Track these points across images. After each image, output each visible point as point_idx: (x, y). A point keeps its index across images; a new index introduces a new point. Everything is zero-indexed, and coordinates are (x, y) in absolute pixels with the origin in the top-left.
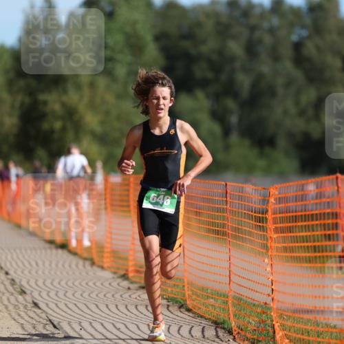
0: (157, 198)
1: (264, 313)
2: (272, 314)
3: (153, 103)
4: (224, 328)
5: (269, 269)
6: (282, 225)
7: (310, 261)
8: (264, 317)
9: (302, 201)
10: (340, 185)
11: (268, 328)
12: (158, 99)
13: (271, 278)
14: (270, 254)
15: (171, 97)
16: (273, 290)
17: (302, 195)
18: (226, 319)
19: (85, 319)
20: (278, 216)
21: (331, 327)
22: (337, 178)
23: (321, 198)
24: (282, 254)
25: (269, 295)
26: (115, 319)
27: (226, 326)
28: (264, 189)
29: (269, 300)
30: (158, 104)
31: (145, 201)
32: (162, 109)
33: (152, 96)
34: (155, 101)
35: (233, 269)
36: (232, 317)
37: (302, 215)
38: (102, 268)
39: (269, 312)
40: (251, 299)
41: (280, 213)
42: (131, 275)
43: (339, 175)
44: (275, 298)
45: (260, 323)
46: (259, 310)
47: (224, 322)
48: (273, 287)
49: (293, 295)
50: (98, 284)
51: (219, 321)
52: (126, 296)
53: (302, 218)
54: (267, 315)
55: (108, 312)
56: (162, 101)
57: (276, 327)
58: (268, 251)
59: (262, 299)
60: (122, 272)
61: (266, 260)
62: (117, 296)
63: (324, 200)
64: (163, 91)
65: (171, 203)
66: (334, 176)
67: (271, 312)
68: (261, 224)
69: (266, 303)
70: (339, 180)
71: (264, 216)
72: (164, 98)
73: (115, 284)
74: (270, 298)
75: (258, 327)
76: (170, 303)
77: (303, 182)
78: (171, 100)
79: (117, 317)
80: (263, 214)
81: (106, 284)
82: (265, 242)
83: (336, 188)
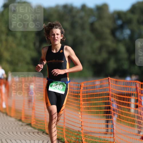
0: (56, 85)
1: (78, 135)
2: (82, 135)
3: (52, 37)
4: (62, 142)
5: (80, 117)
7: (98, 113)
8: (78, 137)
10: (110, 82)
11: (80, 141)
12: (54, 35)
13: (81, 120)
14: (81, 110)
15: (61, 34)
16: (82, 125)
18: (63, 137)
19: (3, 138)
21: (106, 141)
22: (109, 79)
23: (102, 87)
25: (80, 127)
26: (16, 138)
27: (62, 141)
28: (78, 83)
29: (80, 130)
30: (54, 38)
31: (50, 87)
32: (57, 40)
34: (53, 36)
35: (65, 117)
36: (65, 137)
38: (11, 116)
39: (80, 135)
40: (72, 129)
42: (23, 119)
43: (109, 77)
44: (83, 129)
45: (76, 139)
46: (76, 134)
47: (61, 139)
48: (82, 124)
49: (91, 127)
50: (9, 123)
51: (59, 138)
52: (21, 128)
54: (80, 136)
55: (13, 135)
57: (83, 141)
58: (80, 109)
59: (77, 129)
60: (19, 118)
61: (79, 113)
62: (17, 128)
64: (56, 31)
65: (63, 88)
67: (81, 135)
68: (76, 98)
69: (79, 131)
70: (109, 80)
71: (78, 95)
72: (57, 34)
73: (16, 123)
74: (81, 129)
75: (75, 141)
76: (39, 131)
78: (61, 35)
79: (17, 137)
80: (77, 94)
81: (13, 123)
82: (78, 105)
83: (108, 83)
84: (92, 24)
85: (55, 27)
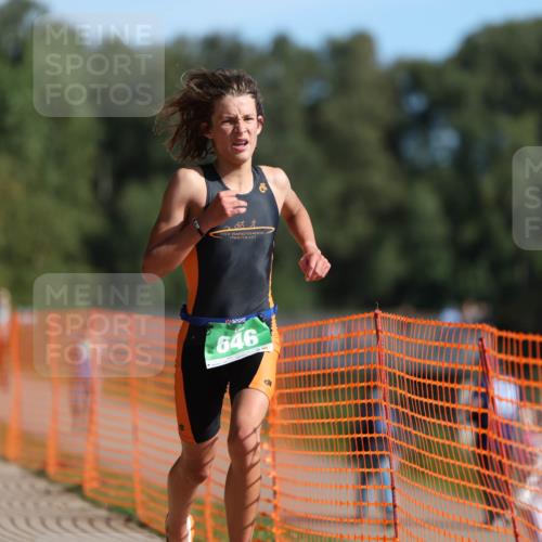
1: (261, 528)
2: (274, 530)
5: (269, 460)
6: (288, 391)
7: (332, 447)
8: (261, 535)
9: (319, 352)
10: (380, 327)
12: (234, 121)
13: (273, 473)
14: (271, 435)
15: (259, 114)
16: (275, 493)
17: (319, 343)
20: (284, 376)
22: (376, 316)
23: (349, 347)
24: (289, 436)
25: (269, 501)
29: (269, 509)
30: (237, 132)
32: (247, 143)
33: (221, 117)
34: (228, 128)
36: (210, 535)
37: (318, 375)
39: (268, 528)
41: (285, 373)
42: (52, 470)
43: (377, 311)
44: (279, 505)
48: (276, 488)
49: (307, 500)
52: (43, 504)
53: (319, 380)
54: (266, 533)
55: (12, 528)
56: (243, 126)
58: (267, 431)
60: (36, 466)
61: (265, 447)
62: (30, 505)
63: (354, 351)
64: (242, 104)
66: (372, 314)
67: (272, 527)
69: (264, 514)
70: (379, 319)
72: (247, 118)
73: (25, 485)
74: (270, 506)
76: (113, 515)
77: (320, 323)
78: (258, 120)
81: (12, 486)
83: (375, 332)
84: (313, 110)
85: (235, 87)
